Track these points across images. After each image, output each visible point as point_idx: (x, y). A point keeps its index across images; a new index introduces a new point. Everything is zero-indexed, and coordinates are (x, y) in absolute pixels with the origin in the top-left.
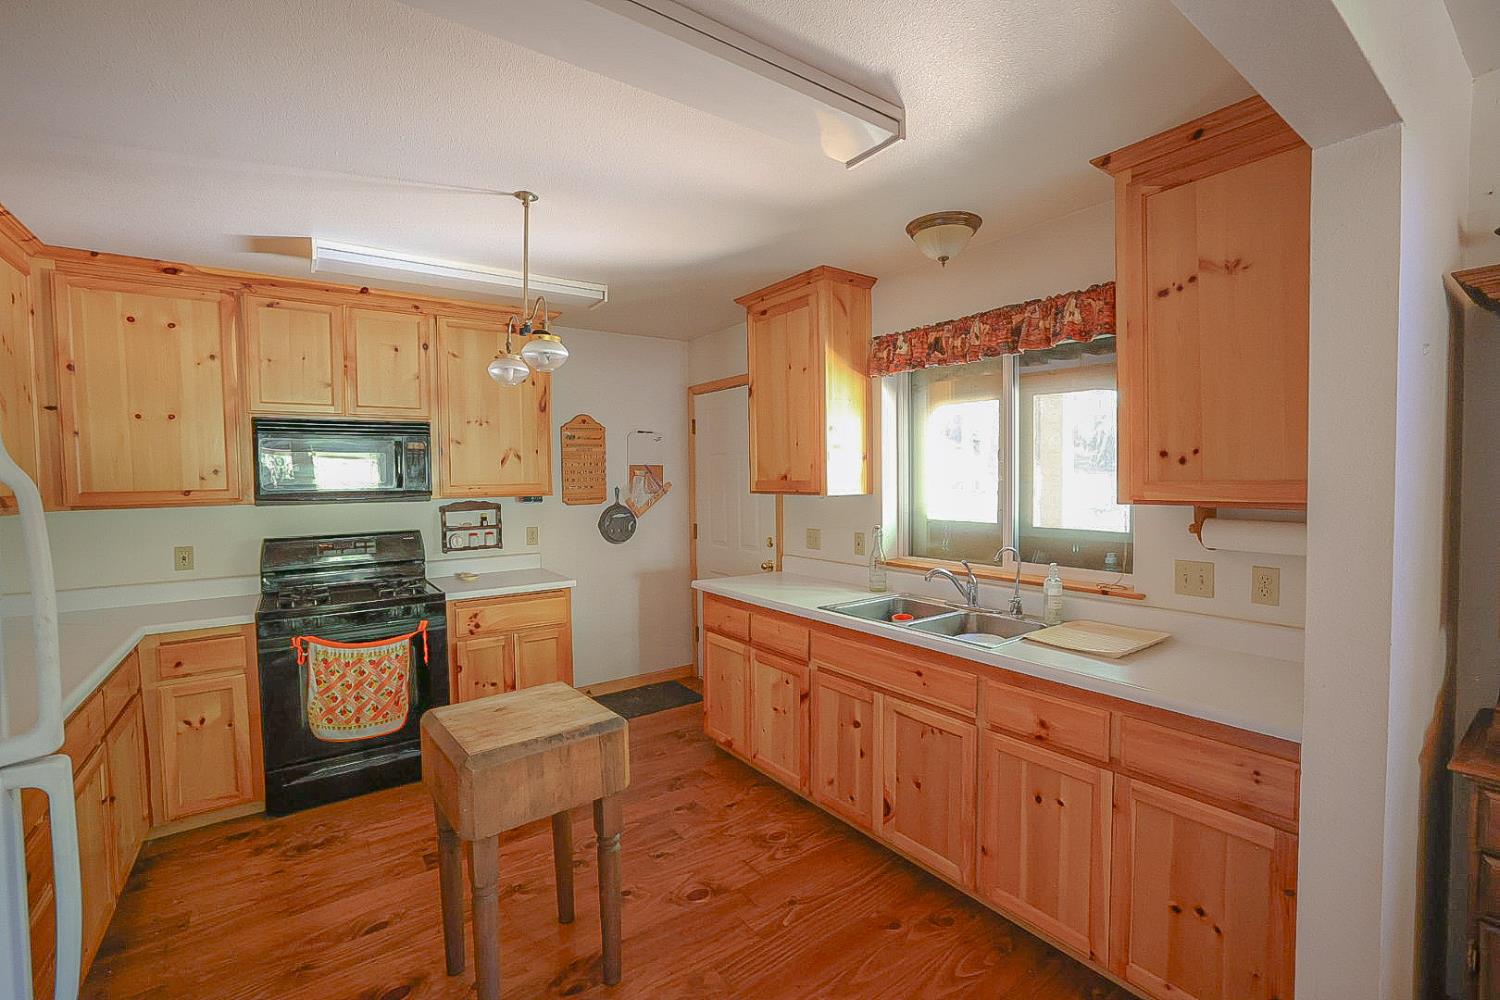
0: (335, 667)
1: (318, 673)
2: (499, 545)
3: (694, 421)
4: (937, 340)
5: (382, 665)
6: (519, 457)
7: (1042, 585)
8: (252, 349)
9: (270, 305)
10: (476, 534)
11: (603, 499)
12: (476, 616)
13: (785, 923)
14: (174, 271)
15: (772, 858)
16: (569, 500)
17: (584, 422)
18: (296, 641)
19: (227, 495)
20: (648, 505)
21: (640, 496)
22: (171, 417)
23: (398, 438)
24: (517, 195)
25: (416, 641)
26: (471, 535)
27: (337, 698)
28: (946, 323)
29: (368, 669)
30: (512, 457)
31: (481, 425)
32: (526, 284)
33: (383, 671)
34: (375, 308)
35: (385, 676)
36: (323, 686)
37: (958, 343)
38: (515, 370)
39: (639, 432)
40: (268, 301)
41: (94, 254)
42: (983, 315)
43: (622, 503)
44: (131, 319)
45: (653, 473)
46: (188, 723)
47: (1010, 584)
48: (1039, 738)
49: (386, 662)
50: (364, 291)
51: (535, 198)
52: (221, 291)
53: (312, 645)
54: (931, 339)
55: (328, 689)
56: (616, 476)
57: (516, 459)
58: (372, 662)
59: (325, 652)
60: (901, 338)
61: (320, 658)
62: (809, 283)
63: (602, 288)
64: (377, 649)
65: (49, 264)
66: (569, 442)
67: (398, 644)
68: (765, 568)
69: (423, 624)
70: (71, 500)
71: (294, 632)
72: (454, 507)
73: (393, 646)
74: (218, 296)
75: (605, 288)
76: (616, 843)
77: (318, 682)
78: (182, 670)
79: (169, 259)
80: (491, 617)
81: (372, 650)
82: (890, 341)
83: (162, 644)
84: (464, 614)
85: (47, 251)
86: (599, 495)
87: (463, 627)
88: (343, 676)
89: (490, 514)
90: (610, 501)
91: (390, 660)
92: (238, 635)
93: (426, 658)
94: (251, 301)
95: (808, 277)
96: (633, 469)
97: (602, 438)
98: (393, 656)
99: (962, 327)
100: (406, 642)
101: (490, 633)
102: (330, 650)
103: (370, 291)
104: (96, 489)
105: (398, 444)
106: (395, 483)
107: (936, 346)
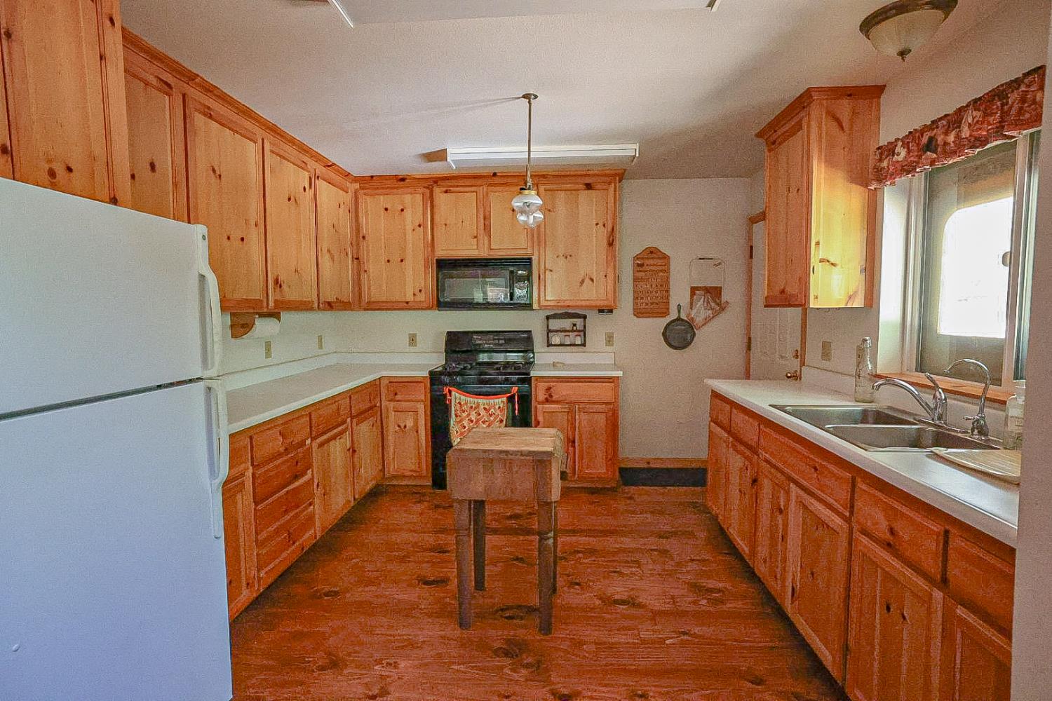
0: (465, 408)
1: (456, 411)
2: (584, 345)
3: (751, 247)
4: (931, 139)
5: (490, 412)
6: (592, 280)
7: (1004, 403)
8: (437, 218)
9: (446, 192)
10: (569, 336)
11: (665, 313)
12: (550, 388)
13: (667, 642)
14: (403, 180)
15: (695, 602)
16: (639, 313)
17: (652, 252)
18: (446, 390)
19: (424, 305)
20: (707, 321)
21: (700, 312)
22: (402, 261)
23: (511, 269)
24: (524, 97)
25: (511, 399)
26: (566, 336)
27: (465, 427)
28: (940, 119)
29: (483, 412)
30: (587, 280)
31: (566, 257)
32: (529, 155)
33: (491, 415)
34: (502, 185)
35: (492, 418)
36: (459, 419)
37: (951, 138)
38: (534, 217)
39: (700, 259)
40: (444, 189)
41: (372, 177)
42: (975, 101)
43: (683, 316)
44: (386, 209)
45: (714, 293)
46: (399, 426)
47: (975, 401)
48: (889, 545)
49: (492, 410)
50: (495, 174)
51: (536, 97)
52: (424, 187)
53: (453, 393)
54: (925, 140)
55: (461, 421)
56: (679, 296)
57: (591, 282)
58: (485, 409)
59: (460, 399)
60: (900, 144)
61: (457, 402)
62: (804, 107)
63: (634, 146)
64: (488, 401)
65: (357, 186)
66: (639, 268)
67: (500, 400)
68: (789, 377)
69: (515, 389)
70: (364, 304)
71: (446, 385)
72: (555, 316)
73: (497, 401)
74: (423, 190)
75: (636, 146)
76: (549, 538)
77: (456, 416)
78: (398, 397)
79: (402, 173)
80: (562, 391)
81: (485, 401)
82: (889, 150)
83: (390, 382)
84: (542, 386)
85: (356, 179)
86: (663, 311)
87: (541, 397)
88: (469, 415)
89: (579, 322)
90: (673, 315)
91: (495, 409)
92: (420, 382)
93: (517, 412)
94: (437, 190)
95: (802, 102)
96: (693, 290)
97: (668, 264)
98: (497, 407)
99: (954, 120)
100: (505, 399)
101: (557, 402)
102: (463, 397)
103: (498, 174)
104: (373, 300)
105: (512, 272)
106: (509, 299)
107: (930, 146)
